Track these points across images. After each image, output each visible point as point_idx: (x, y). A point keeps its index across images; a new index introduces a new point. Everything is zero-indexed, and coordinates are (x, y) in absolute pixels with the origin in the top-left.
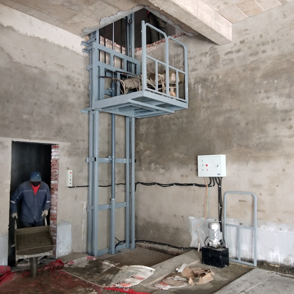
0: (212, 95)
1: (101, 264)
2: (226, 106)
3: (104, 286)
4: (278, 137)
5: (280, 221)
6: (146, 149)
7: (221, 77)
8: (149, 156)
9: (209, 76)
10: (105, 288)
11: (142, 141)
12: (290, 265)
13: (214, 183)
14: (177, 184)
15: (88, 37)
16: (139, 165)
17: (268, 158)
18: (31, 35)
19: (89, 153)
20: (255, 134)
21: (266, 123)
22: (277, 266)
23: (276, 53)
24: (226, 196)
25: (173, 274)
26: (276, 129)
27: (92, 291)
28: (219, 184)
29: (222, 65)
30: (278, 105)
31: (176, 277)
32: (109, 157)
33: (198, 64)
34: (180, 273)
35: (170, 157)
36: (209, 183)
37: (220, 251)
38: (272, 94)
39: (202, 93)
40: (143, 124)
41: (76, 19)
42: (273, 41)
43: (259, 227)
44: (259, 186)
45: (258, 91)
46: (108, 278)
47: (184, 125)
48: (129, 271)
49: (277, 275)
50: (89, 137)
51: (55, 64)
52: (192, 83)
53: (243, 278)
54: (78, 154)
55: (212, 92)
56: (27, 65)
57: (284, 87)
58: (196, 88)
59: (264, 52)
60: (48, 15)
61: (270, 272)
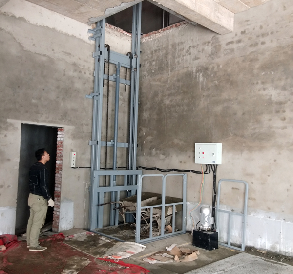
0: (212, 84)
1: (98, 239)
2: (225, 95)
3: (98, 256)
4: (272, 128)
5: (269, 209)
6: (148, 134)
7: (221, 66)
8: (151, 142)
9: (210, 64)
10: (98, 258)
11: (144, 127)
12: (276, 252)
13: (210, 170)
14: (175, 170)
15: (94, 25)
16: (141, 150)
17: (261, 148)
18: (41, 24)
19: (92, 136)
20: (250, 124)
21: (261, 114)
22: (263, 252)
23: (275, 44)
24: (220, 183)
25: (162, 252)
26: (270, 120)
27: (87, 260)
28: (215, 172)
29: (223, 55)
30: (273, 97)
31: (164, 254)
32: (112, 141)
33: (201, 53)
34: (169, 251)
35: (170, 143)
36: (205, 170)
37: (209, 235)
38: (268, 85)
39: (203, 82)
40: (146, 110)
41: (82, 9)
42: (272, 33)
43: (250, 214)
44: (251, 175)
45: (255, 82)
46: (102, 251)
47: (185, 113)
48: (122, 246)
49: (261, 260)
50: (92, 122)
51: (62, 51)
52: (194, 72)
53: (227, 260)
54: (81, 137)
55: (212, 81)
56: (37, 54)
57: (280, 79)
58: (197, 76)
59: (263, 43)
60: (57, 6)
61: (255, 256)
